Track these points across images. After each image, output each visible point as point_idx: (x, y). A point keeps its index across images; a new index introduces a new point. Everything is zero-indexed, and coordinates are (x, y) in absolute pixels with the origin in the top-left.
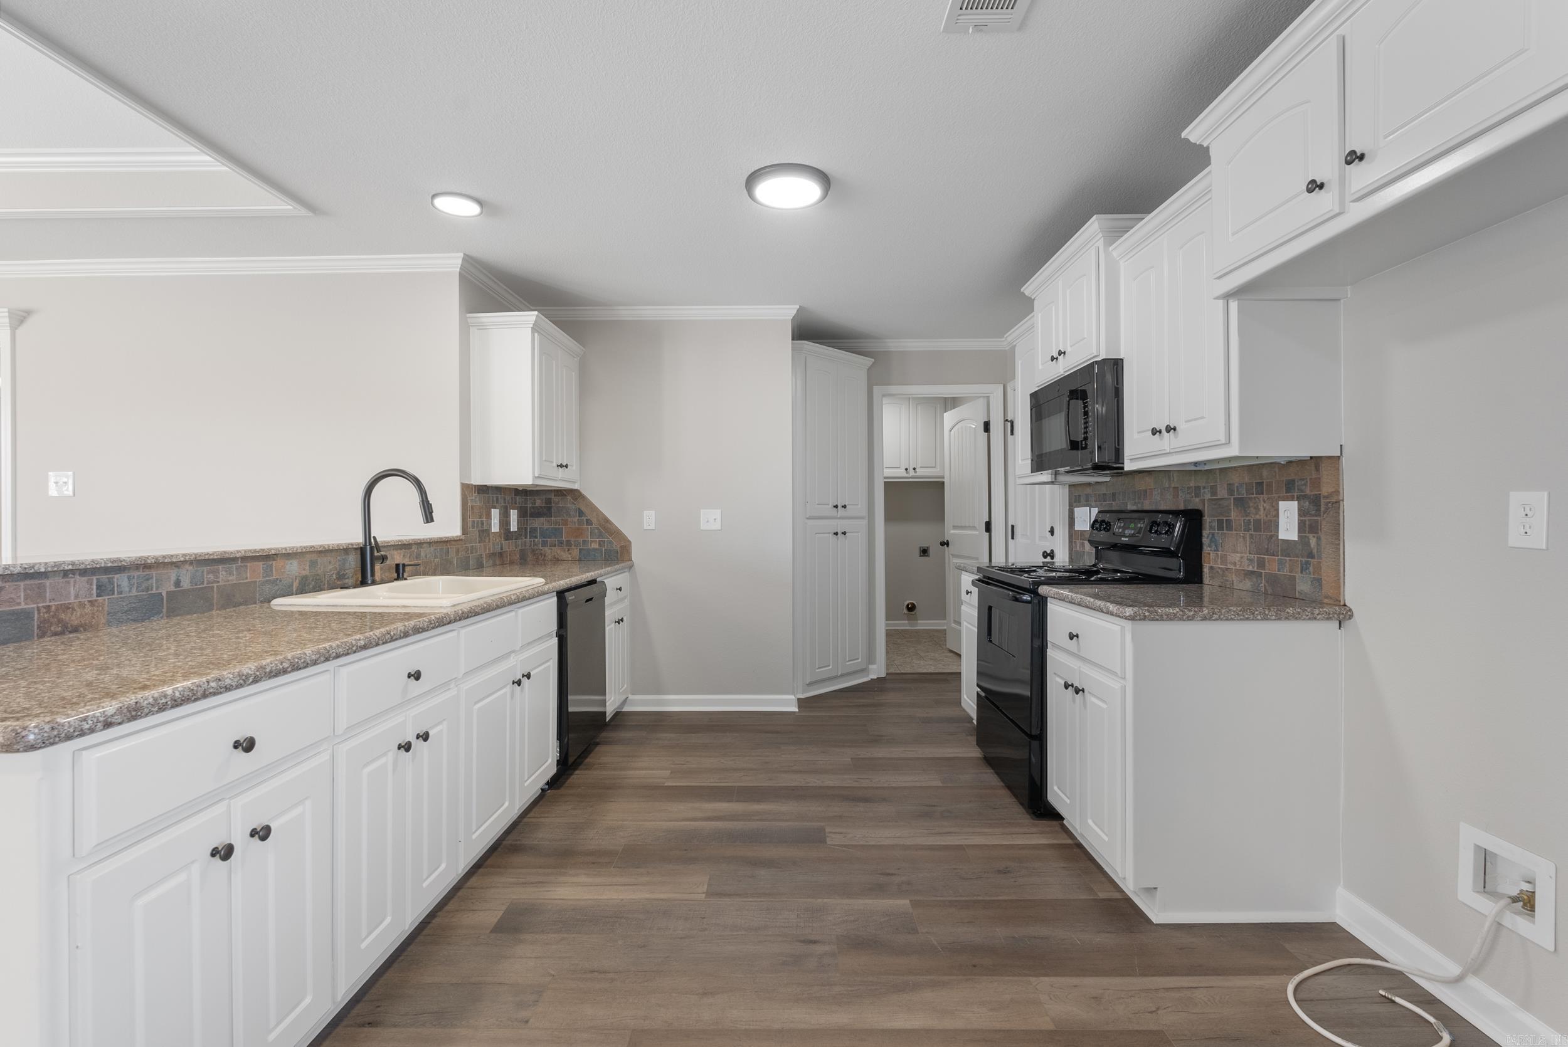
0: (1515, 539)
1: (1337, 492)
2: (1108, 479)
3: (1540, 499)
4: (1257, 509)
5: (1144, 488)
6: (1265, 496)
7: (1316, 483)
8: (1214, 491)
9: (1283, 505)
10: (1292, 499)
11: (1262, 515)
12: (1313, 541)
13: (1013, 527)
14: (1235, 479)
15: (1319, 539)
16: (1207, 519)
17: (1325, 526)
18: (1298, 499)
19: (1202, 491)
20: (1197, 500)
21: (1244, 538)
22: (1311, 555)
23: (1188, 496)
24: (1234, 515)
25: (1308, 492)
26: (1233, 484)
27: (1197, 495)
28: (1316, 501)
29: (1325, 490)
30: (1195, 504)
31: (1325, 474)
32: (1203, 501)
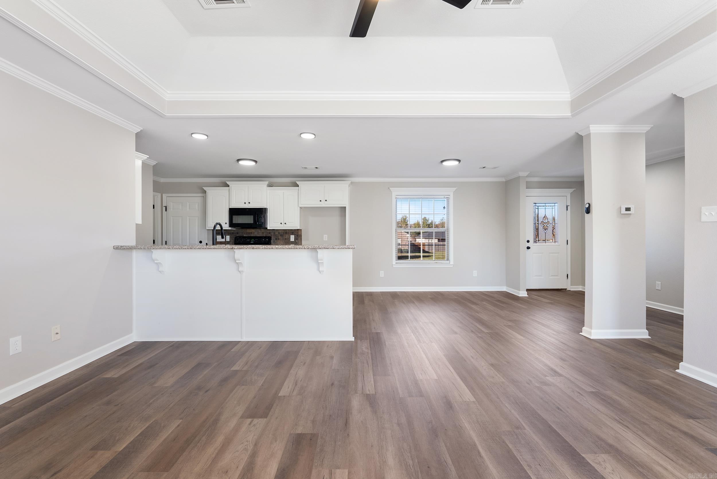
0: (324, 240)
1: (301, 234)
2: (235, 229)
3: (327, 236)
4: (285, 236)
5: (251, 232)
6: (287, 234)
7: (298, 233)
8: (274, 233)
9: (291, 236)
10: (293, 235)
11: (286, 237)
12: (297, 241)
13: (166, 242)
14: (280, 231)
15: (298, 241)
16: (272, 238)
17: (299, 239)
18: (294, 235)
19: (271, 233)
20: (270, 235)
21: (282, 241)
22: (296, 243)
23: (267, 234)
24: (280, 237)
25: (296, 234)
26: (279, 232)
27: (269, 234)
28: (298, 235)
29: (299, 234)
30: (269, 235)
31: (299, 232)
32: (272, 235)
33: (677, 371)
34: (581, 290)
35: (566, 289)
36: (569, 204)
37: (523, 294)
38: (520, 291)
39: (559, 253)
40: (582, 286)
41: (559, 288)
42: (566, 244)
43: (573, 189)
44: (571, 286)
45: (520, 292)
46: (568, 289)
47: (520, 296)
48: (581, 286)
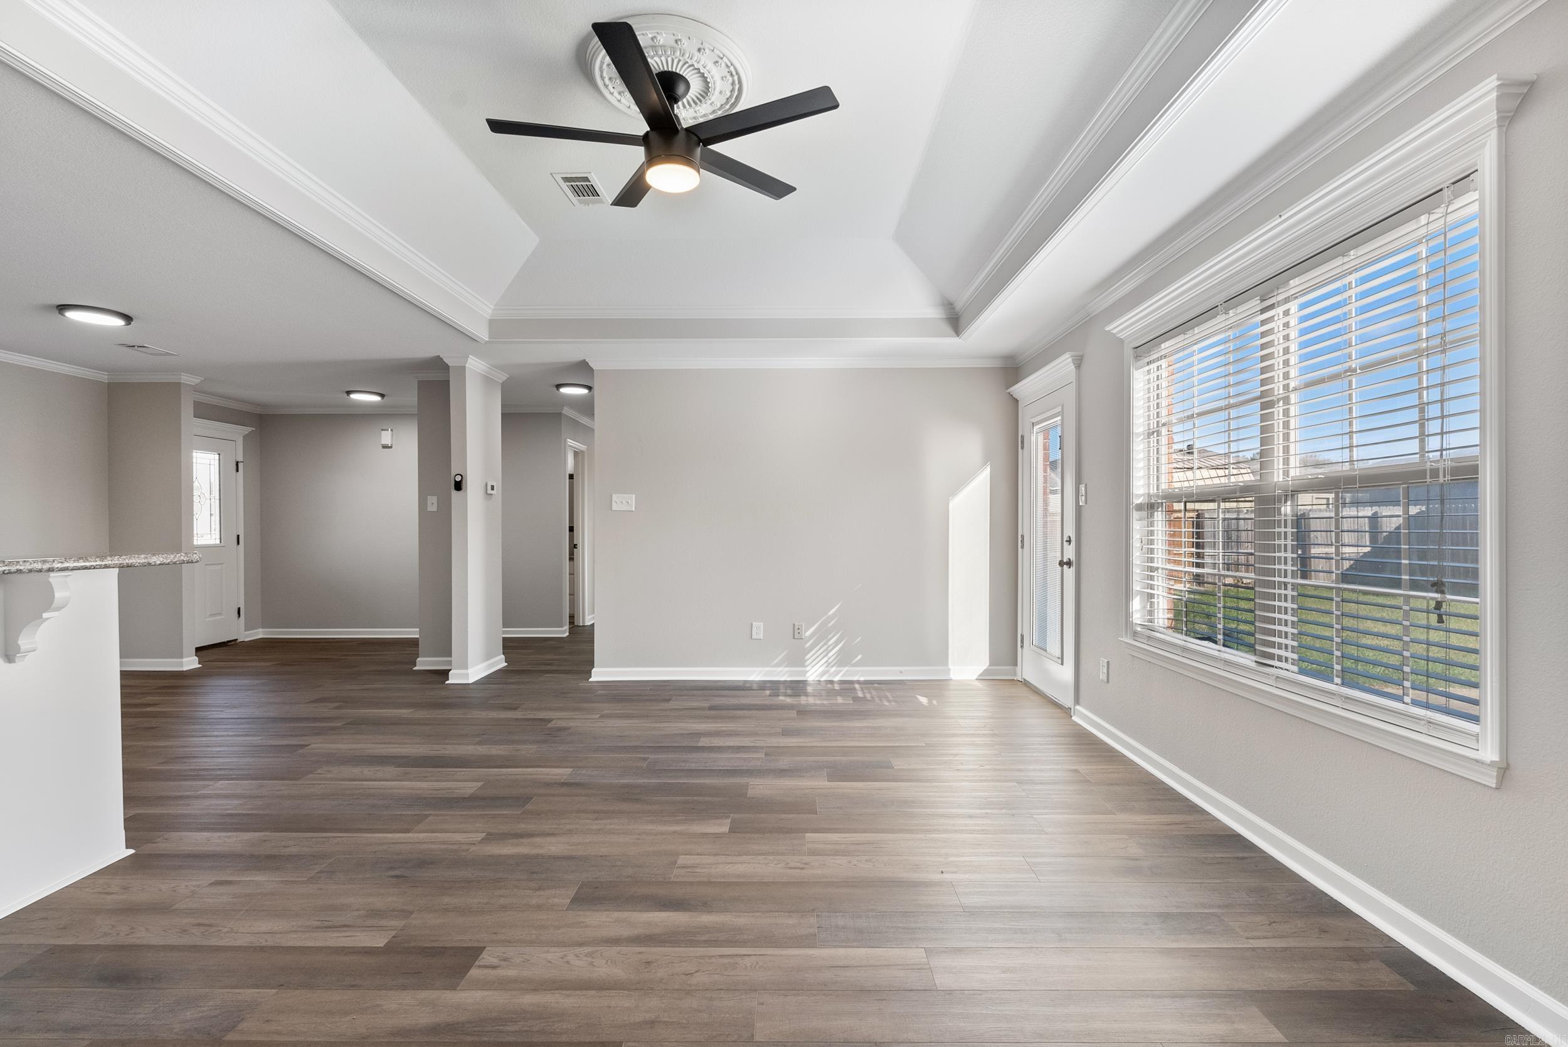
33: (590, 680)
34: (261, 636)
35: (237, 639)
36: (240, 459)
37: (191, 663)
38: (182, 658)
39: (222, 564)
40: (262, 628)
41: (223, 641)
42: (236, 544)
43: (250, 429)
44: (246, 630)
45: (184, 660)
46: (239, 641)
47: (185, 669)
48: (260, 630)
